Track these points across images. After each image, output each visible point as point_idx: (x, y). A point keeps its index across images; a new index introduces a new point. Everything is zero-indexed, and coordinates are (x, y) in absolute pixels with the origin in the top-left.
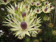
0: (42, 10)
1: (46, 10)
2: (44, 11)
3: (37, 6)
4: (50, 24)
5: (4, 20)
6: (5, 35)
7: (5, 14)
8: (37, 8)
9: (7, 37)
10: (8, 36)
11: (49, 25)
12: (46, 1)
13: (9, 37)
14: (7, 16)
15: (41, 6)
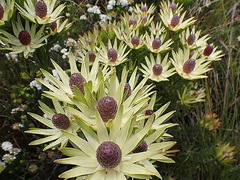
0: (172, 66)
1: (189, 67)
2: (180, 73)
3: (152, 50)
4: (208, 116)
5: (20, 101)
6: (21, 161)
7: (24, 75)
8: (155, 58)
9: (32, 170)
10: (33, 168)
11: (202, 122)
12: (190, 30)
13: (38, 171)
14: (31, 85)
15: (168, 51)
